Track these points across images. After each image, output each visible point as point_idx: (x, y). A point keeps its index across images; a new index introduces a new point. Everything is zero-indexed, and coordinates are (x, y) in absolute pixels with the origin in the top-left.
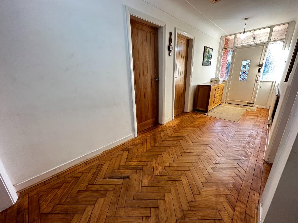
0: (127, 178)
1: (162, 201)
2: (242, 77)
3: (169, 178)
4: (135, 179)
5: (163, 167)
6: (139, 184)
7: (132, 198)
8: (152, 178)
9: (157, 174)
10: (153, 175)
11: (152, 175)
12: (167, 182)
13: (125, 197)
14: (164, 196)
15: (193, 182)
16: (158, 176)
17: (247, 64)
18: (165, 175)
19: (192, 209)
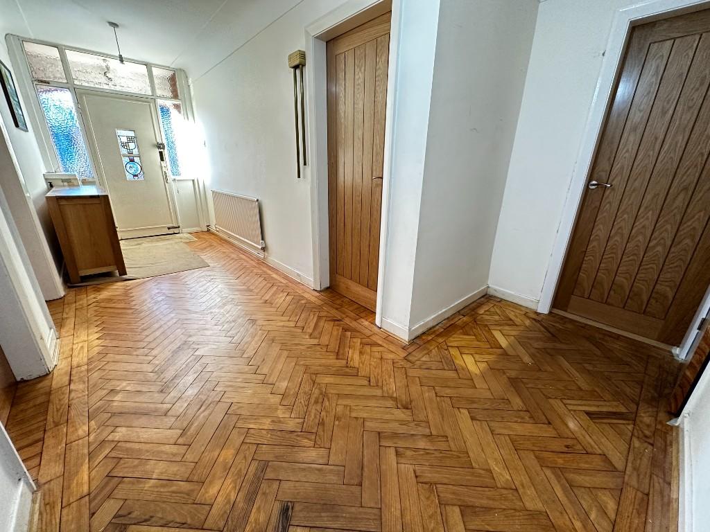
0: (290, 513)
1: (367, 424)
2: (132, 171)
3: (316, 402)
4: (297, 484)
5: (280, 407)
6: (319, 470)
7: (356, 489)
8: (308, 437)
9: (298, 423)
10: (299, 433)
11: (298, 436)
12: (324, 408)
13: (353, 509)
14: (356, 418)
15: (335, 369)
16: (305, 424)
17: (130, 139)
18: (305, 408)
19: (380, 384)
